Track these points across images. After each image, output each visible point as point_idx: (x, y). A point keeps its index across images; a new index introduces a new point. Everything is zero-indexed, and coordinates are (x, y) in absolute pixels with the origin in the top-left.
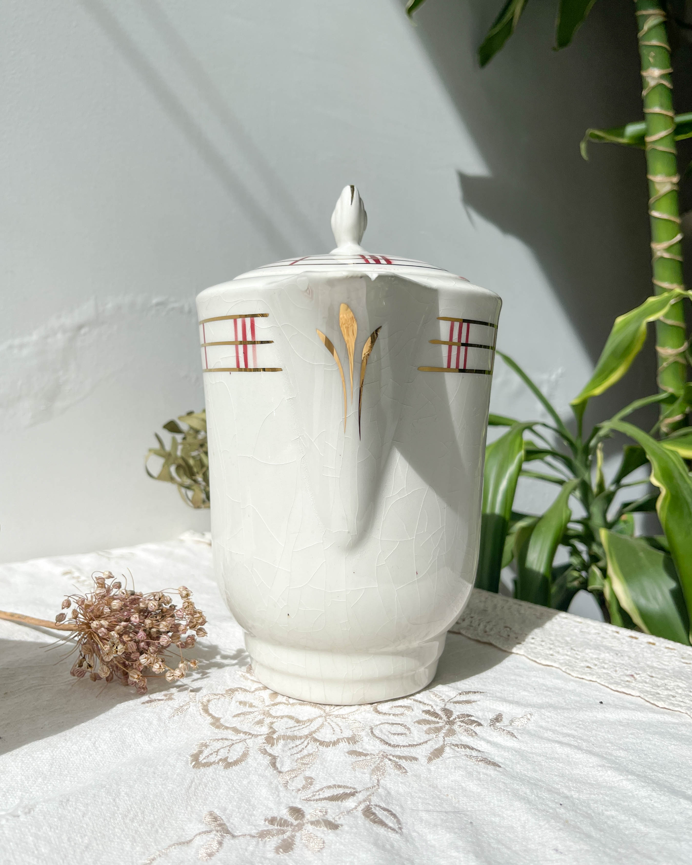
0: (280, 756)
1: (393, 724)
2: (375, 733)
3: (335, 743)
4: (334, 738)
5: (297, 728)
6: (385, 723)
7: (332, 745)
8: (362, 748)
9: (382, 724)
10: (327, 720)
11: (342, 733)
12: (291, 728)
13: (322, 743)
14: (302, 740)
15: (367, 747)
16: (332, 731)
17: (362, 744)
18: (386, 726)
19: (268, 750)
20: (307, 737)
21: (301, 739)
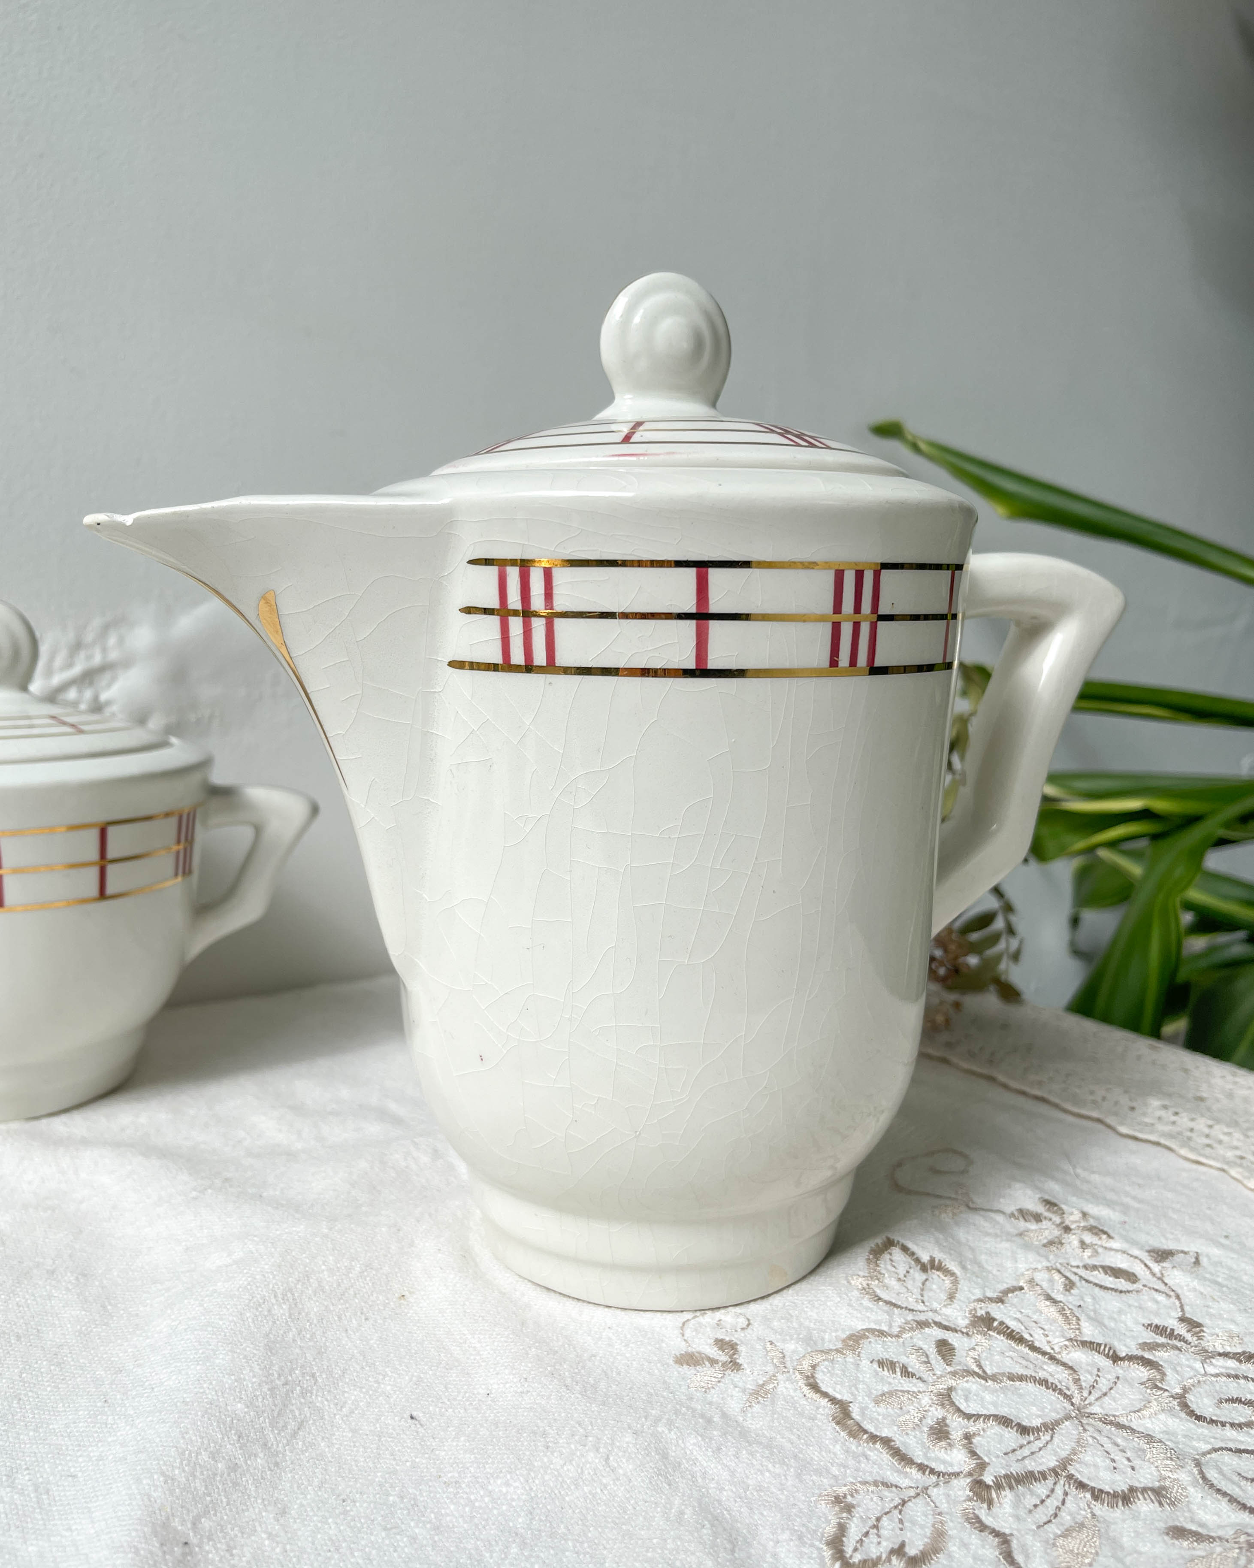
0: (1015, 1533)
1: (1240, 1451)
2: (1208, 1476)
3: (1126, 1498)
4: (1122, 1486)
5: (1026, 1452)
6: (1222, 1449)
7: (1123, 1505)
8: (1192, 1521)
9: (1216, 1450)
10: (1087, 1427)
11: (1133, 1469)
12: (1014, 1451)
13: (1097, 1494)
14: (1050, 1482)
15: (1204, 1516)
16: (1108, 1461)
17: (1190, 1511)
18: (1227, 1457)
19: (983, 1518)
20: (1054, 1471)
21: (1045, 1478)
